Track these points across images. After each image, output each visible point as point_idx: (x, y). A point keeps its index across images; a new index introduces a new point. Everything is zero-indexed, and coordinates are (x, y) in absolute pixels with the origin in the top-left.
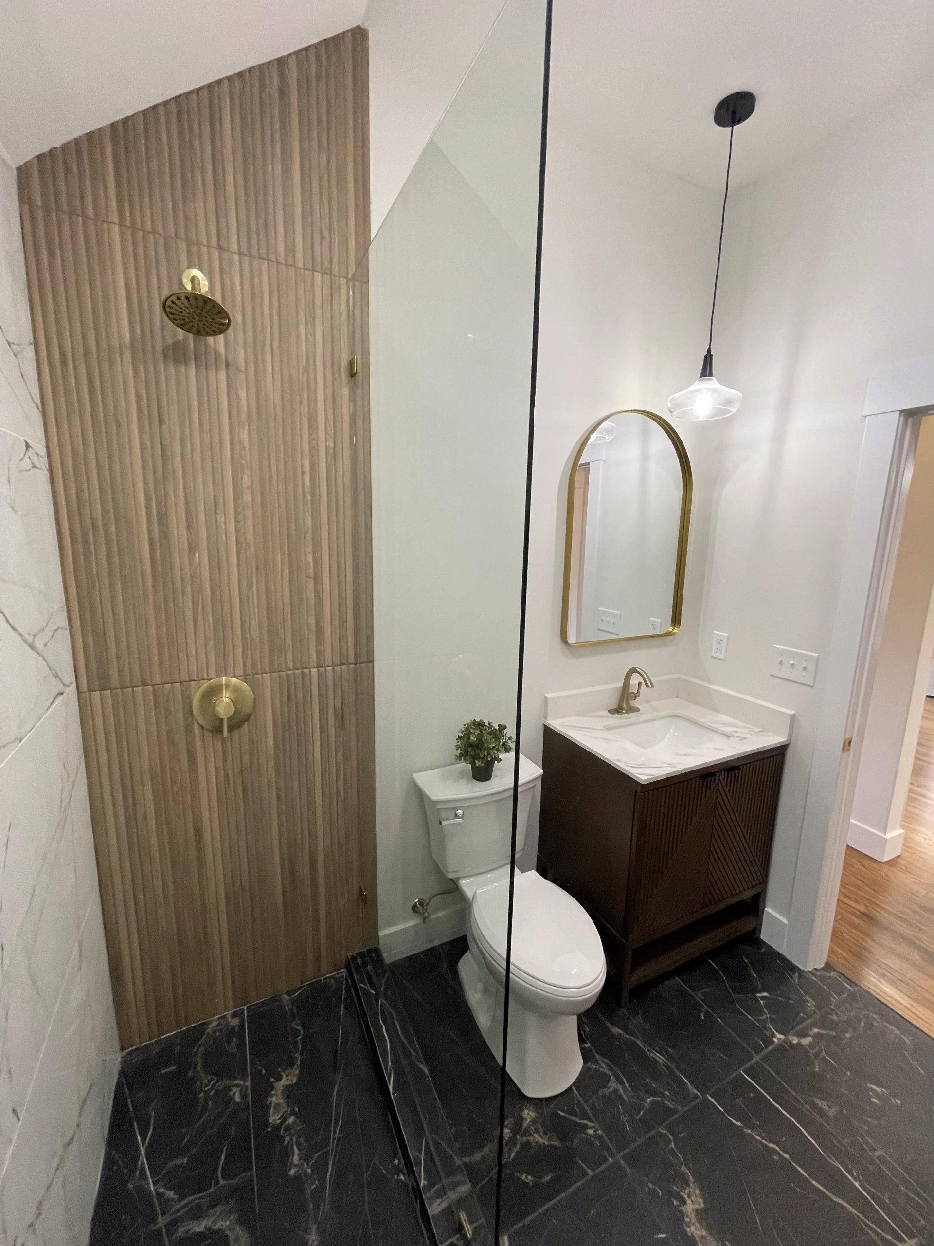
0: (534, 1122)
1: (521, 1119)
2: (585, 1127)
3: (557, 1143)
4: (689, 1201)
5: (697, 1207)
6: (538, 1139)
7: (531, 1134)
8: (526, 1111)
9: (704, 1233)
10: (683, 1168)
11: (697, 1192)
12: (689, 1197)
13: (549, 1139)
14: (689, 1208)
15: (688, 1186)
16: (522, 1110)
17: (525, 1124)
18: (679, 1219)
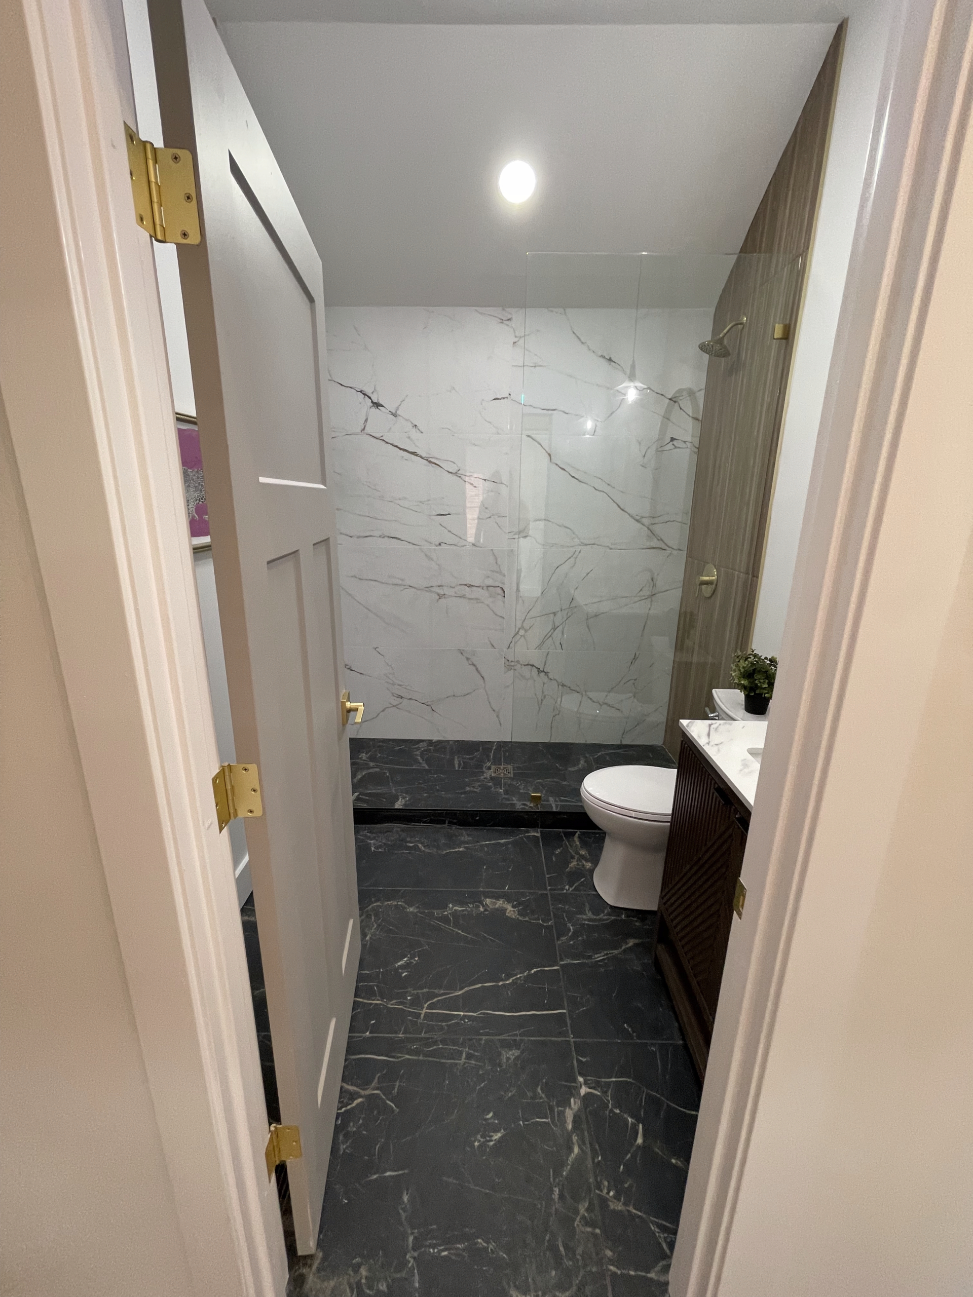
0: (583, 866)
1: (587, 861)
2: (571, 886)
3: (568, 870)
4: (512, 909)
5: (508, 911)
6: (573, 864)
7: (577, 861)
8: (590, 865)
9: (497, 906)
10: (527, 919)
11: (514, 917)
12: (514, 911)
13: (571, 868)
14: (509, 908)
15: (518, 914)
16: (591, 863)
17: (583, 862)
18: (507, 898)
